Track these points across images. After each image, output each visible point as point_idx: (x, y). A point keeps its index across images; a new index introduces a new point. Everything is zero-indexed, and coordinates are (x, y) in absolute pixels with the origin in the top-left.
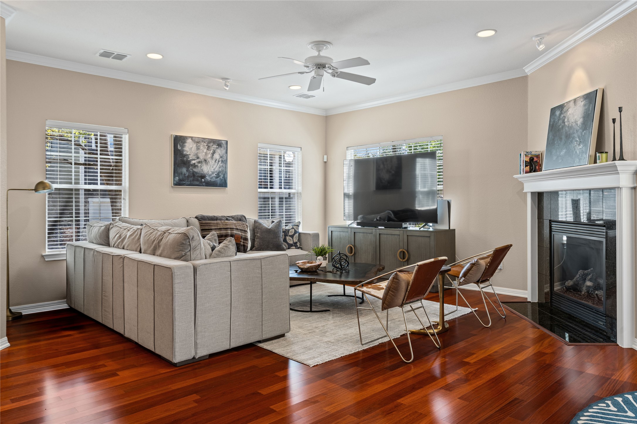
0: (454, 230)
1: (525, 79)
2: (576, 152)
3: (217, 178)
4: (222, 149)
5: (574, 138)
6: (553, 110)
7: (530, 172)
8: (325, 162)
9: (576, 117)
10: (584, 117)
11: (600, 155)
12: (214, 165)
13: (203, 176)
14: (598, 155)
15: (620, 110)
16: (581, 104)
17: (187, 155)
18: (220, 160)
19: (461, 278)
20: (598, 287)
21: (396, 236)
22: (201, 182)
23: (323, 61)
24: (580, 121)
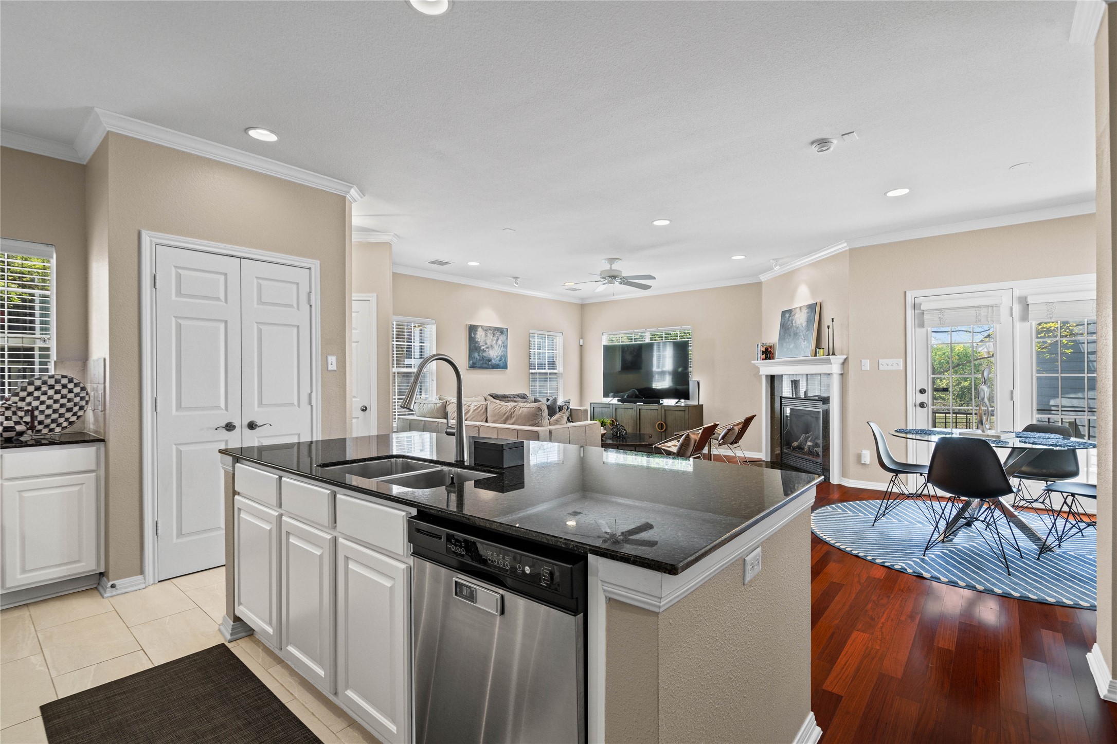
0: (703, 405)
1: (759, 284)
2: (802, 347)
3: (500, 361)
4: (504, 336)
5: (800, 336)
6: (784, 313)
7: (766, 359)
8: (581, 345)
9: (801, 320)
10: (807, 322)
11: (819, 350)
12: (498, 349)
13: (490, 360)
14: (817, 350)
15: (833, 320)
16: (805, 311)
17: (478, 342)
18: (502, 345)
19: (720, 440)
20: (817, 445)
21: (655, 411)
22: (489, 365)
23: (615, 274)
24: (804, 324)
